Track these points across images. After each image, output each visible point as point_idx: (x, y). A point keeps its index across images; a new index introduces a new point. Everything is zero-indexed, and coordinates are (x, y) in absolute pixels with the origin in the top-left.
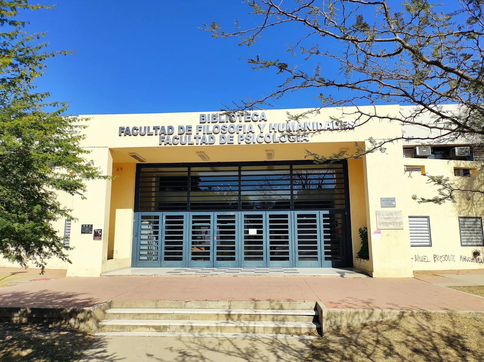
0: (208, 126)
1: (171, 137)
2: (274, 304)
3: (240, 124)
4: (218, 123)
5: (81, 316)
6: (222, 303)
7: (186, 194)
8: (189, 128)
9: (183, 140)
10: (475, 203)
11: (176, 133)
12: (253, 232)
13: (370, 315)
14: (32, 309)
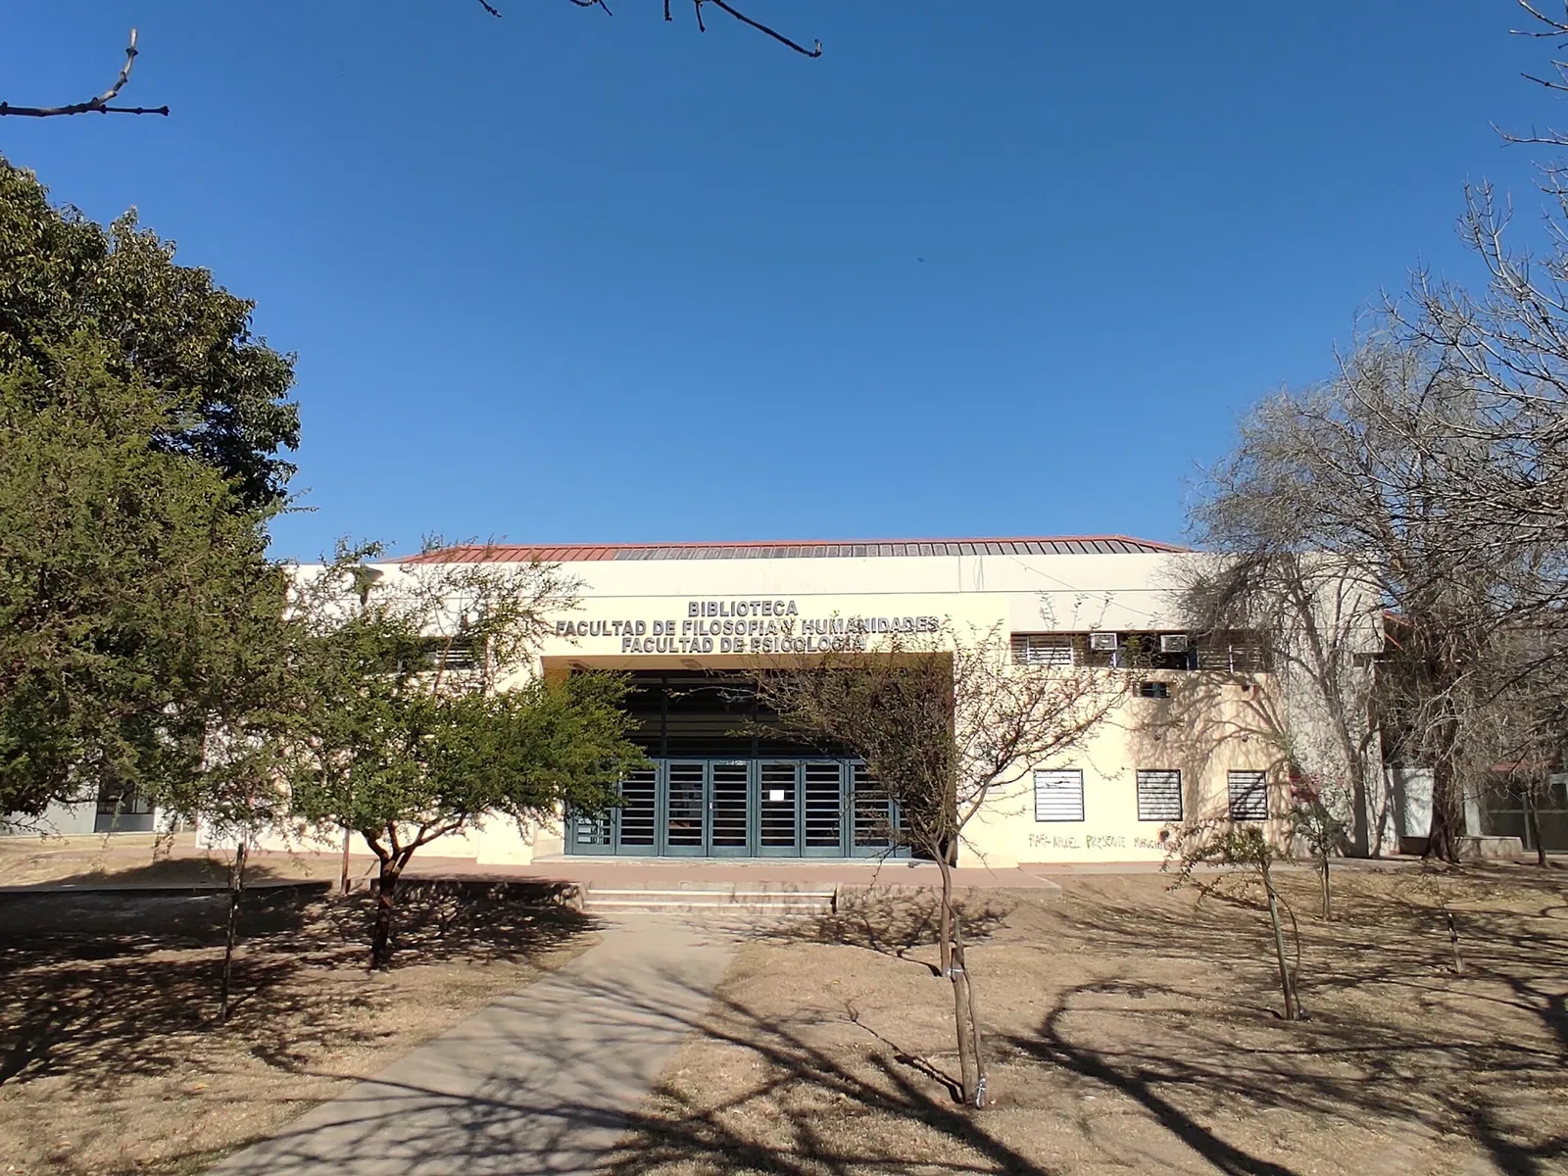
0: (701, 622)
1: (642, 639)
2: (786, 886)
3: (755, 618)
4: (718, 618)
5: (566, 892)
6: (726, 885)
7: (659, 718)
8: (671, 624)
9: (662, 645)
10: (1168, 745)
11: (649, 633)
12: (777, 796)
13: (887, 891)
14: (509, 884)
